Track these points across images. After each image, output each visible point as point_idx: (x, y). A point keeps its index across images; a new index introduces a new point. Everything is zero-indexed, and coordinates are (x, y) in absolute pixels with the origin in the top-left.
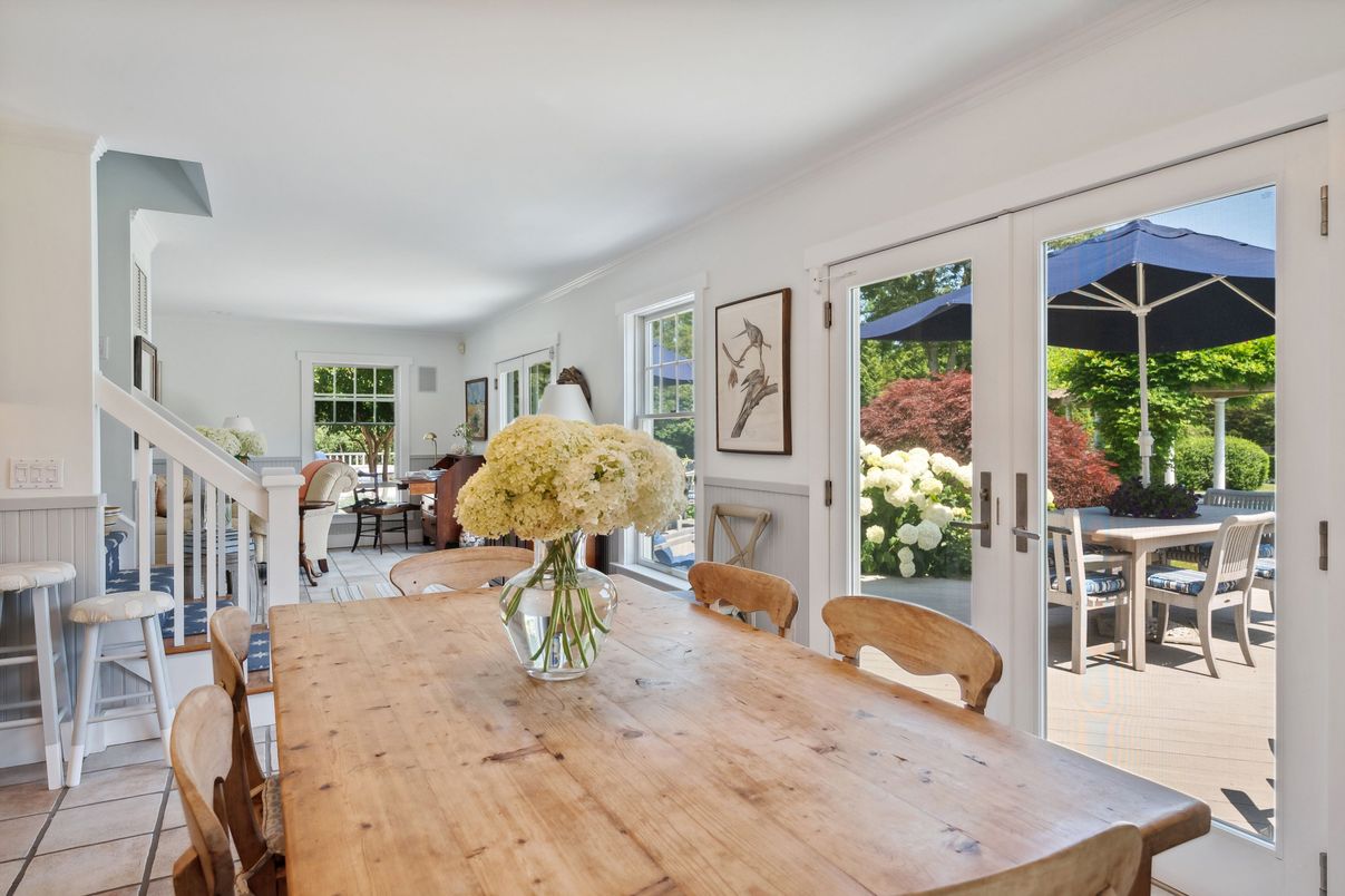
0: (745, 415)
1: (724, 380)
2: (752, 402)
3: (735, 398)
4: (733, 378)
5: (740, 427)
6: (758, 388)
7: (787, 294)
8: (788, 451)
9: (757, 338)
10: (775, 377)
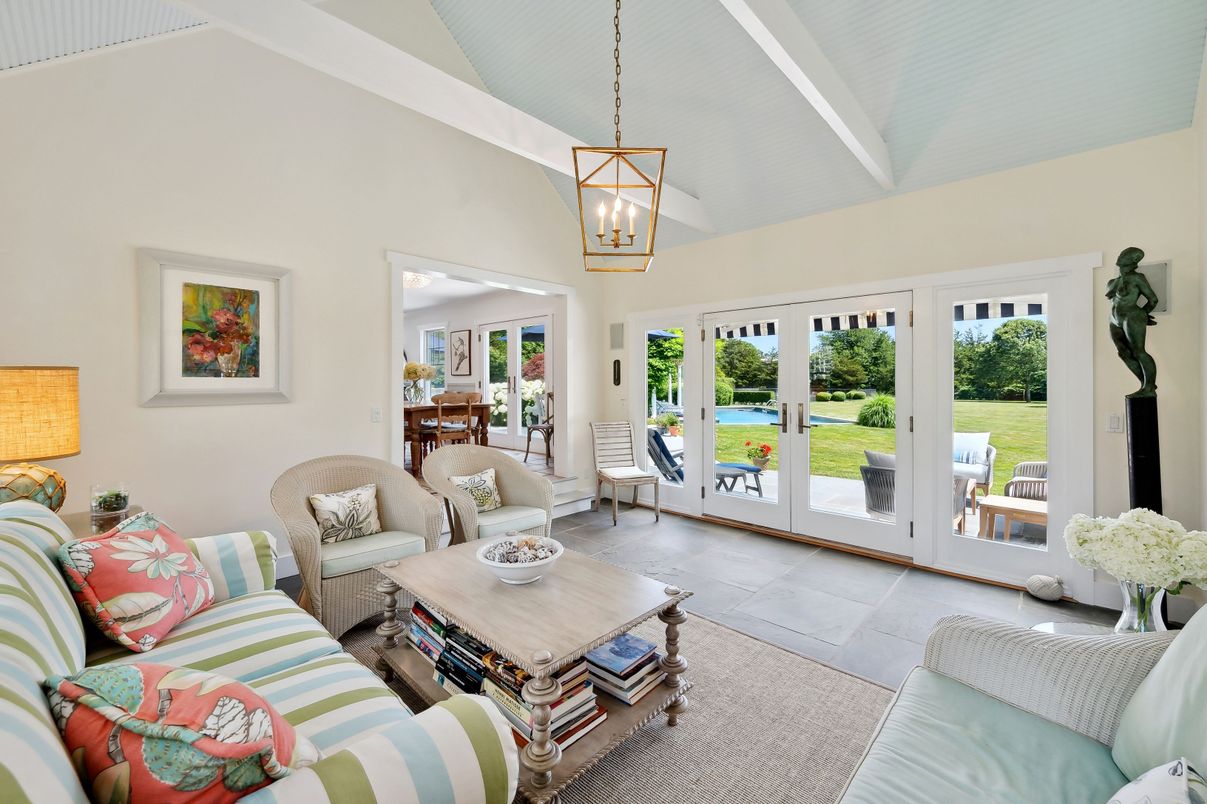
0: (459, 364)
1: (453, 353)
2: (461, 361)
3: (456, 360)
4: (456, 354)
5: (457, 368)
6: (462, 357)
7: (470, 331)
8: (470, 374)
9: (462, 343)
10: (467, 354)
